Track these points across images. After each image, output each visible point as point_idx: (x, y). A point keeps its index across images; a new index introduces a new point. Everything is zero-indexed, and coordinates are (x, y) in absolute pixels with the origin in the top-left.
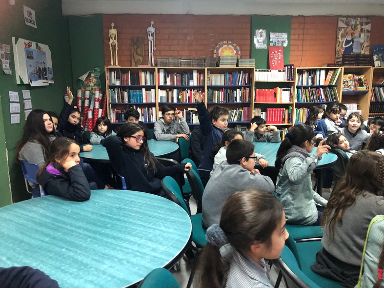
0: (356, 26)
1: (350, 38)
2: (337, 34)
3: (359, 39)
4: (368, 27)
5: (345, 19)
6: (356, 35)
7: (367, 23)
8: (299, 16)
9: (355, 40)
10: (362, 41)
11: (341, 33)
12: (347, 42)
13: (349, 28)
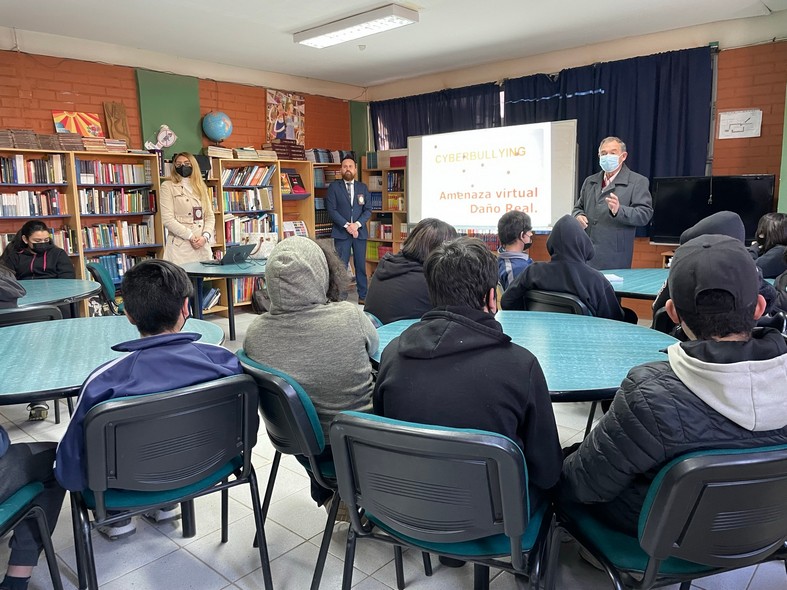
0: (288, 104)
1: (281, 121)
2: (266, 113)
3: (293, 124)
4: (301, 108)
5: (274, 92)
6: (289, 117)
7: (301, 103)
8: (207, 79)
9: (288, 124)
10: (296, 127)
11: (270, 111)
12: (279, 126)
13: (280, 107)
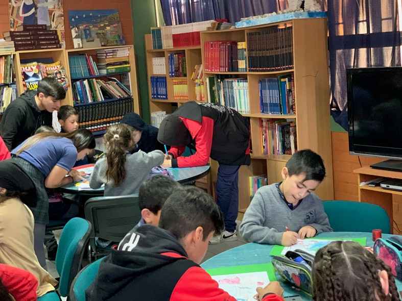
3: (46, 4)
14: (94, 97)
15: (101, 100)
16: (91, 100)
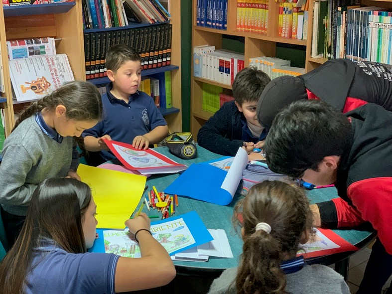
14: (114, 19)
15: (123, 25)
16: (109, 24)
